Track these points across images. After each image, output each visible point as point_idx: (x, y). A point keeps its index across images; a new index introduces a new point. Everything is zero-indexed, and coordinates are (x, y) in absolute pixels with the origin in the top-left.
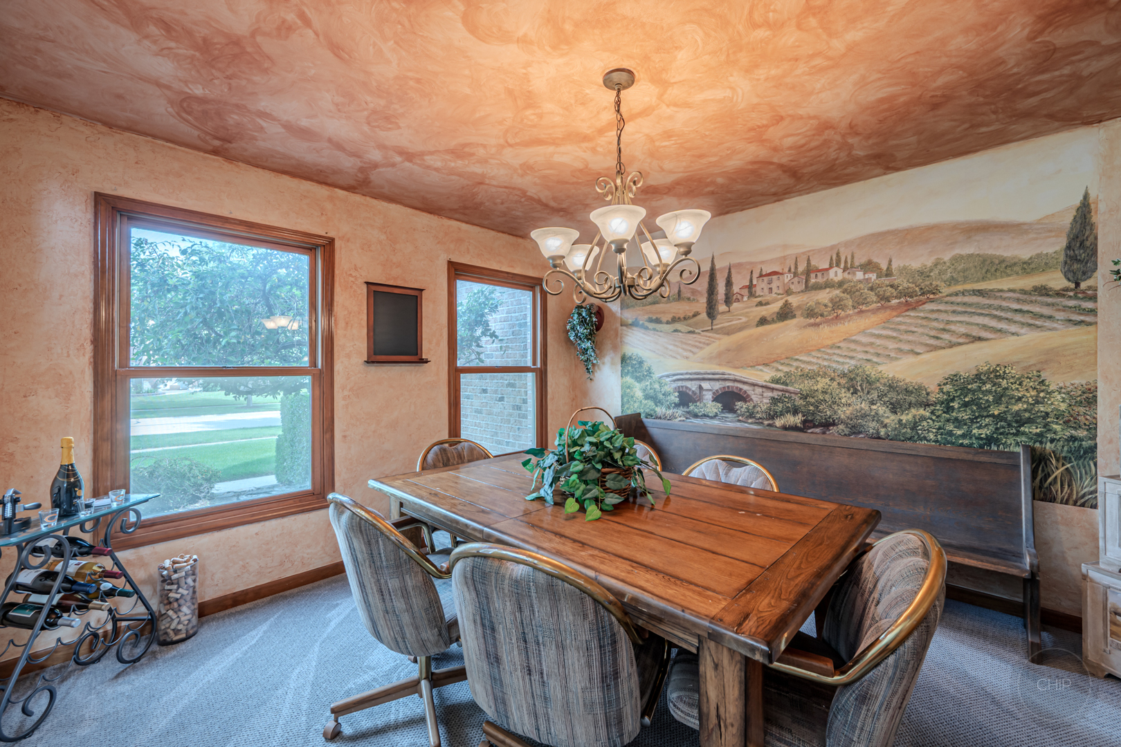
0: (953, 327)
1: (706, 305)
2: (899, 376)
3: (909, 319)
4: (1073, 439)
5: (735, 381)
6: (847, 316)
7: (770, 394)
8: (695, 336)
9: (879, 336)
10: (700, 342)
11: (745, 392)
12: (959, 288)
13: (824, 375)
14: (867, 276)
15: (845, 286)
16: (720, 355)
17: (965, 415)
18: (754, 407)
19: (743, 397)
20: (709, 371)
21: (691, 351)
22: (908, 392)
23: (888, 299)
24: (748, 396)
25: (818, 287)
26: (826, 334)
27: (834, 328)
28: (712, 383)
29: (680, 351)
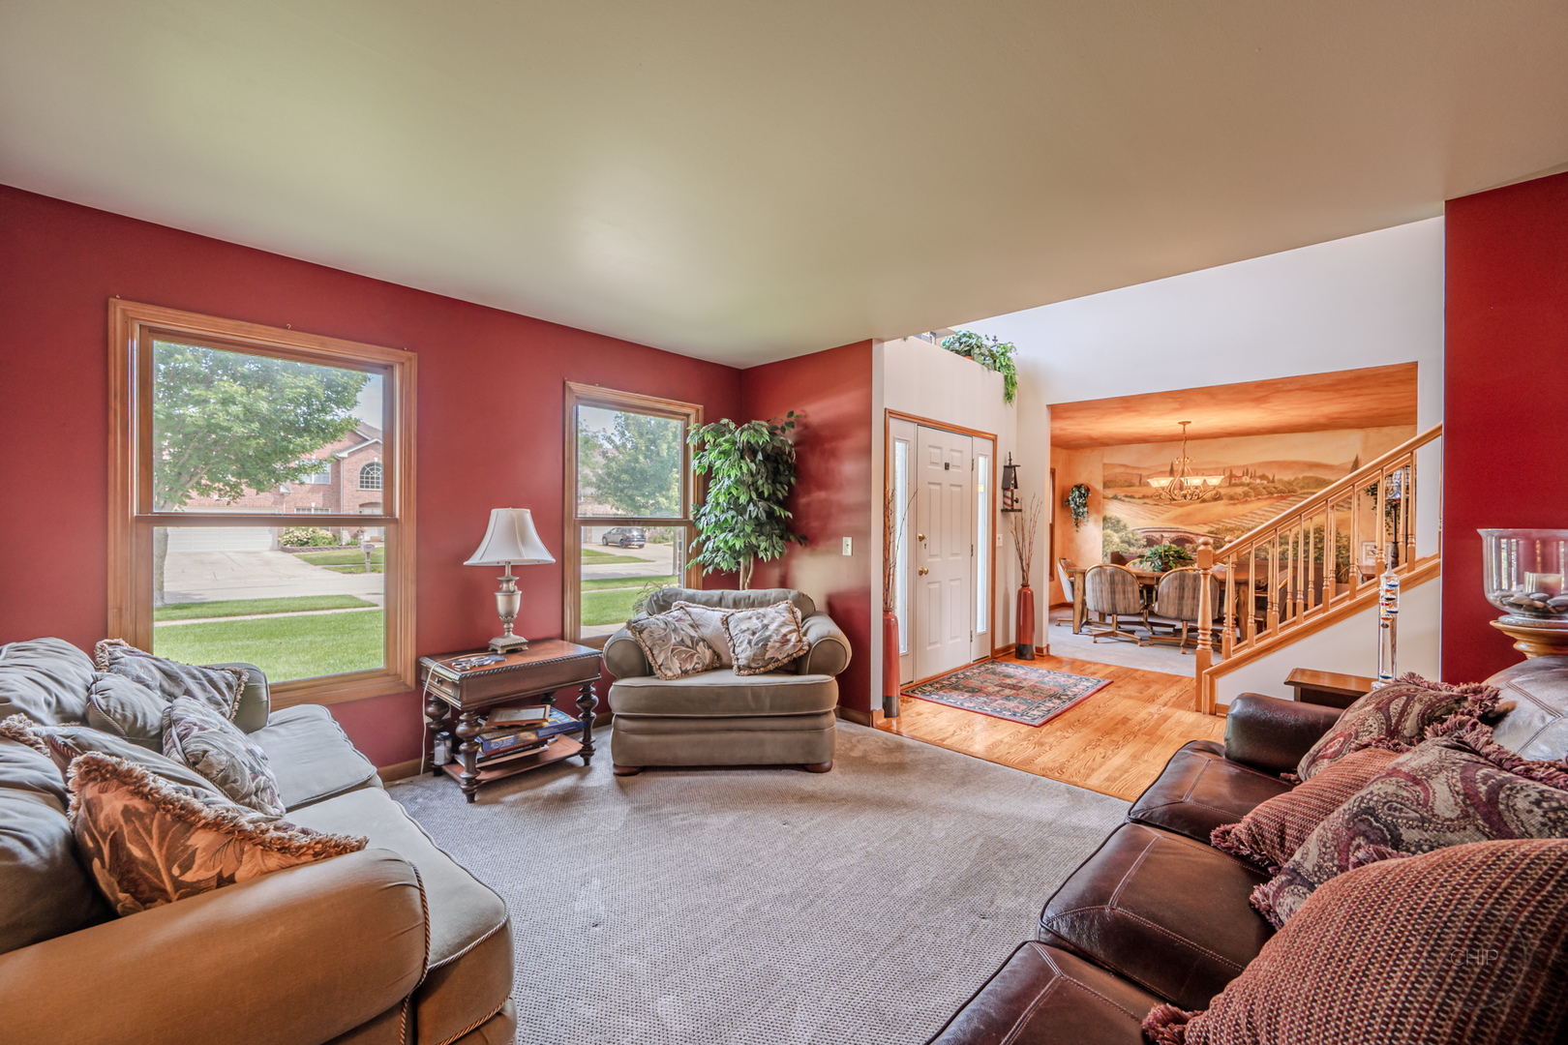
5: (1185, 532)
6: (1251, 501)
8: (1159, 506)
9: (1267, 511)
10: (1163, 511)
11: (1192, 538)
12: (1306, 491)
13: (1238, 530)
14: (1262, 482)
15: (1251, 486)
16: (1175, 518)
20: (1168, 527)
21: (1156, 515)
23: (1272, 494)
24: (1193, 540)
25: (1236, 485)
26: (1240, 509)
27: (1244, 506)
28: (1170, 533)
29: (1148, 515)
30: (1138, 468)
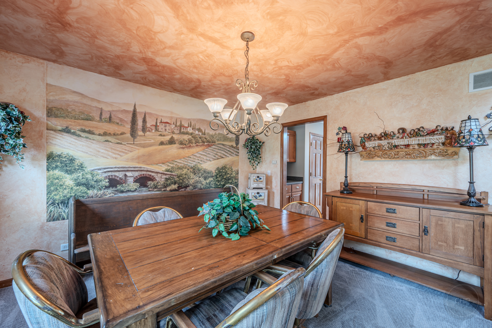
0: (218, 154)
1: (130, 130)
2: (207, 168)
3: (209, 150)
4: (236, 182)
5: (147, 171)
6: (193, 146)
7: (165, 177)
8: (122, 146)
9: (202, 154)
10: (126, 150)
11: (153, 176)
12: (219, 142)
13: (186, 168)
14: (199, 133)
15: (193, 135)
16: (138, 158)
17: (219, 179)
18: (157, 183)
19: (151, 179)
20: (131, 166)
21: (118, 154)
22: (208, 173)
23: (204, 142)
24: (154, 178)
25: (184, 133)
26: (187, 152)
27: (189, 150)
28: (133, 173)
29: (110, 154)
30: (99, 101)
